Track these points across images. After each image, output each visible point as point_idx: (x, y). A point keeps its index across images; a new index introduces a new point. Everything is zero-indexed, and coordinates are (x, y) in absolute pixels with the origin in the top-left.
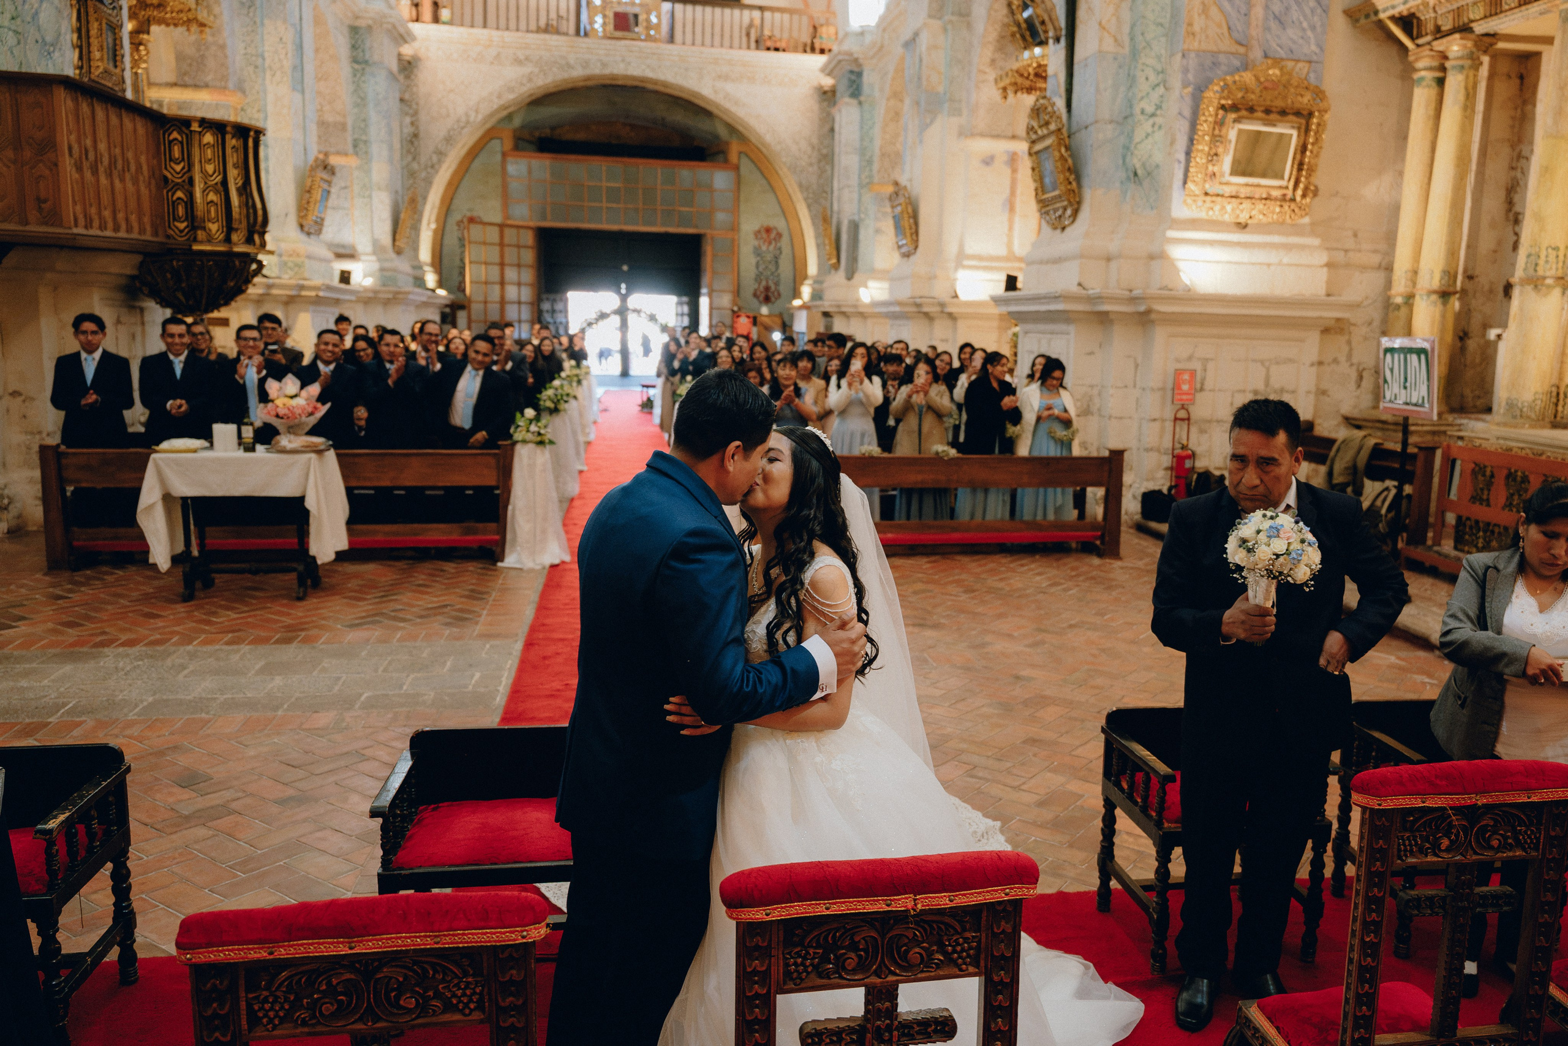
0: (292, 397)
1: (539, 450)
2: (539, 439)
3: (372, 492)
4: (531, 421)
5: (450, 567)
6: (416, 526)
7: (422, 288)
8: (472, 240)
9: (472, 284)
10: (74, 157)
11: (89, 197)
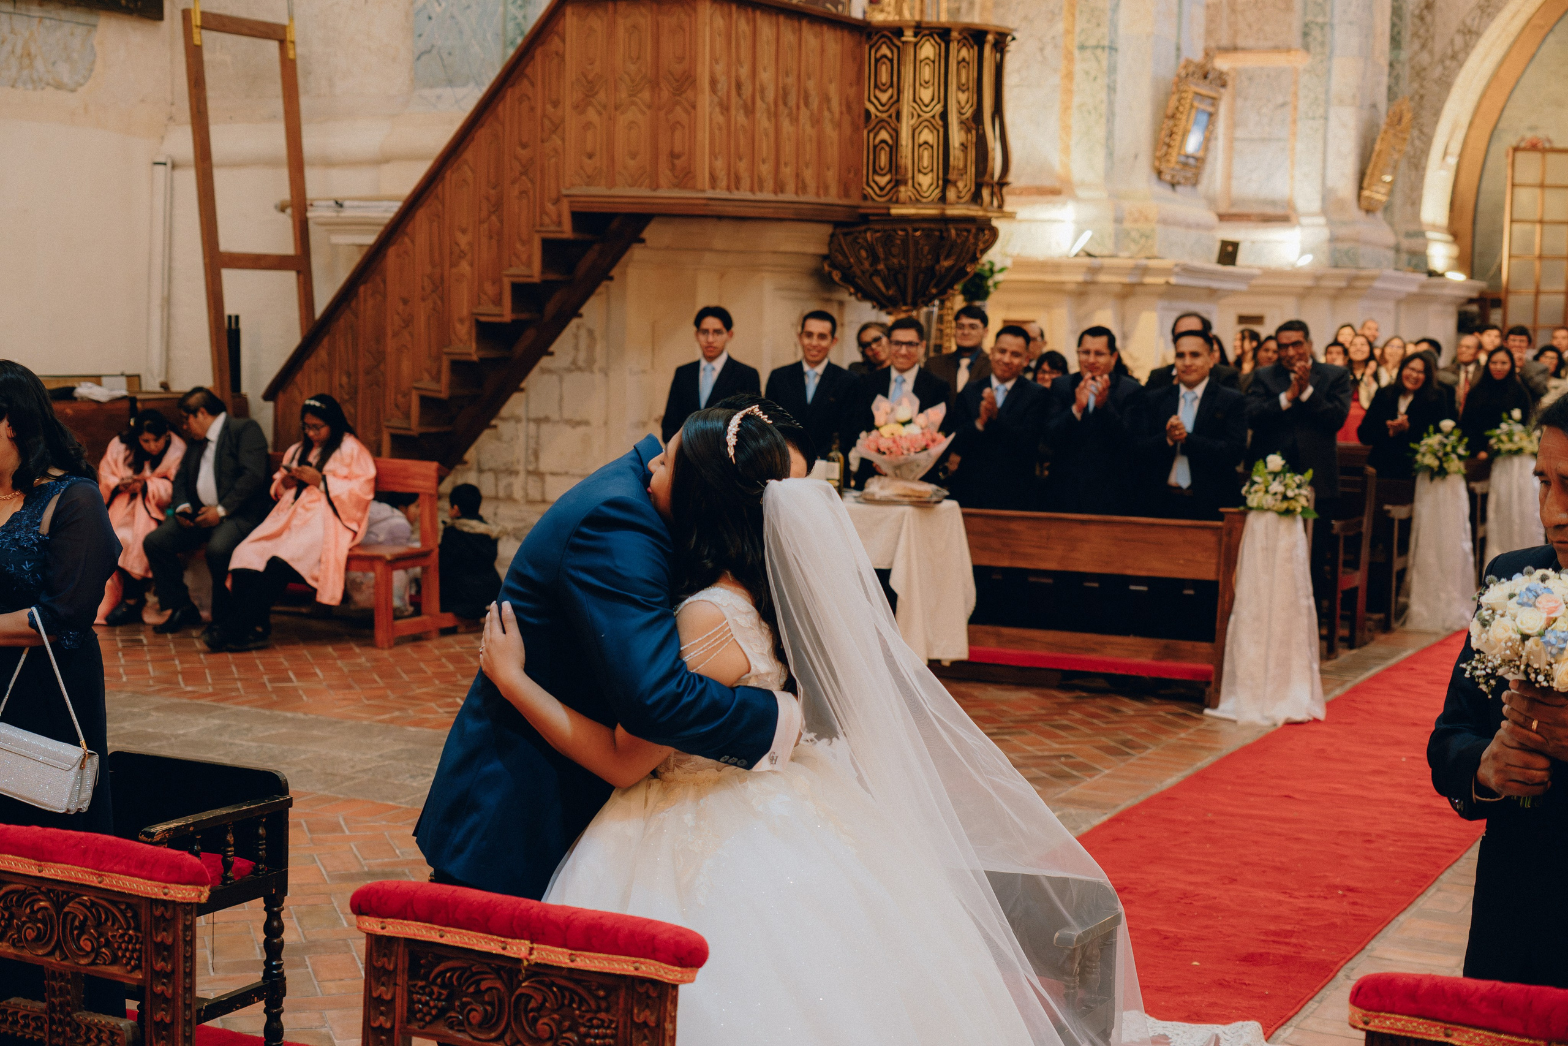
0: (904, 424)
1: (1284, 523)
2: (1285, 505)
3: (1050, 581)
4: (1275, 475)
5: (1130, 707)
6: (1088, 636)
7: (1416, 269)
8: (1517, 181)
9: (1514, 261)
10: (720, 94)
11: (737, 146)
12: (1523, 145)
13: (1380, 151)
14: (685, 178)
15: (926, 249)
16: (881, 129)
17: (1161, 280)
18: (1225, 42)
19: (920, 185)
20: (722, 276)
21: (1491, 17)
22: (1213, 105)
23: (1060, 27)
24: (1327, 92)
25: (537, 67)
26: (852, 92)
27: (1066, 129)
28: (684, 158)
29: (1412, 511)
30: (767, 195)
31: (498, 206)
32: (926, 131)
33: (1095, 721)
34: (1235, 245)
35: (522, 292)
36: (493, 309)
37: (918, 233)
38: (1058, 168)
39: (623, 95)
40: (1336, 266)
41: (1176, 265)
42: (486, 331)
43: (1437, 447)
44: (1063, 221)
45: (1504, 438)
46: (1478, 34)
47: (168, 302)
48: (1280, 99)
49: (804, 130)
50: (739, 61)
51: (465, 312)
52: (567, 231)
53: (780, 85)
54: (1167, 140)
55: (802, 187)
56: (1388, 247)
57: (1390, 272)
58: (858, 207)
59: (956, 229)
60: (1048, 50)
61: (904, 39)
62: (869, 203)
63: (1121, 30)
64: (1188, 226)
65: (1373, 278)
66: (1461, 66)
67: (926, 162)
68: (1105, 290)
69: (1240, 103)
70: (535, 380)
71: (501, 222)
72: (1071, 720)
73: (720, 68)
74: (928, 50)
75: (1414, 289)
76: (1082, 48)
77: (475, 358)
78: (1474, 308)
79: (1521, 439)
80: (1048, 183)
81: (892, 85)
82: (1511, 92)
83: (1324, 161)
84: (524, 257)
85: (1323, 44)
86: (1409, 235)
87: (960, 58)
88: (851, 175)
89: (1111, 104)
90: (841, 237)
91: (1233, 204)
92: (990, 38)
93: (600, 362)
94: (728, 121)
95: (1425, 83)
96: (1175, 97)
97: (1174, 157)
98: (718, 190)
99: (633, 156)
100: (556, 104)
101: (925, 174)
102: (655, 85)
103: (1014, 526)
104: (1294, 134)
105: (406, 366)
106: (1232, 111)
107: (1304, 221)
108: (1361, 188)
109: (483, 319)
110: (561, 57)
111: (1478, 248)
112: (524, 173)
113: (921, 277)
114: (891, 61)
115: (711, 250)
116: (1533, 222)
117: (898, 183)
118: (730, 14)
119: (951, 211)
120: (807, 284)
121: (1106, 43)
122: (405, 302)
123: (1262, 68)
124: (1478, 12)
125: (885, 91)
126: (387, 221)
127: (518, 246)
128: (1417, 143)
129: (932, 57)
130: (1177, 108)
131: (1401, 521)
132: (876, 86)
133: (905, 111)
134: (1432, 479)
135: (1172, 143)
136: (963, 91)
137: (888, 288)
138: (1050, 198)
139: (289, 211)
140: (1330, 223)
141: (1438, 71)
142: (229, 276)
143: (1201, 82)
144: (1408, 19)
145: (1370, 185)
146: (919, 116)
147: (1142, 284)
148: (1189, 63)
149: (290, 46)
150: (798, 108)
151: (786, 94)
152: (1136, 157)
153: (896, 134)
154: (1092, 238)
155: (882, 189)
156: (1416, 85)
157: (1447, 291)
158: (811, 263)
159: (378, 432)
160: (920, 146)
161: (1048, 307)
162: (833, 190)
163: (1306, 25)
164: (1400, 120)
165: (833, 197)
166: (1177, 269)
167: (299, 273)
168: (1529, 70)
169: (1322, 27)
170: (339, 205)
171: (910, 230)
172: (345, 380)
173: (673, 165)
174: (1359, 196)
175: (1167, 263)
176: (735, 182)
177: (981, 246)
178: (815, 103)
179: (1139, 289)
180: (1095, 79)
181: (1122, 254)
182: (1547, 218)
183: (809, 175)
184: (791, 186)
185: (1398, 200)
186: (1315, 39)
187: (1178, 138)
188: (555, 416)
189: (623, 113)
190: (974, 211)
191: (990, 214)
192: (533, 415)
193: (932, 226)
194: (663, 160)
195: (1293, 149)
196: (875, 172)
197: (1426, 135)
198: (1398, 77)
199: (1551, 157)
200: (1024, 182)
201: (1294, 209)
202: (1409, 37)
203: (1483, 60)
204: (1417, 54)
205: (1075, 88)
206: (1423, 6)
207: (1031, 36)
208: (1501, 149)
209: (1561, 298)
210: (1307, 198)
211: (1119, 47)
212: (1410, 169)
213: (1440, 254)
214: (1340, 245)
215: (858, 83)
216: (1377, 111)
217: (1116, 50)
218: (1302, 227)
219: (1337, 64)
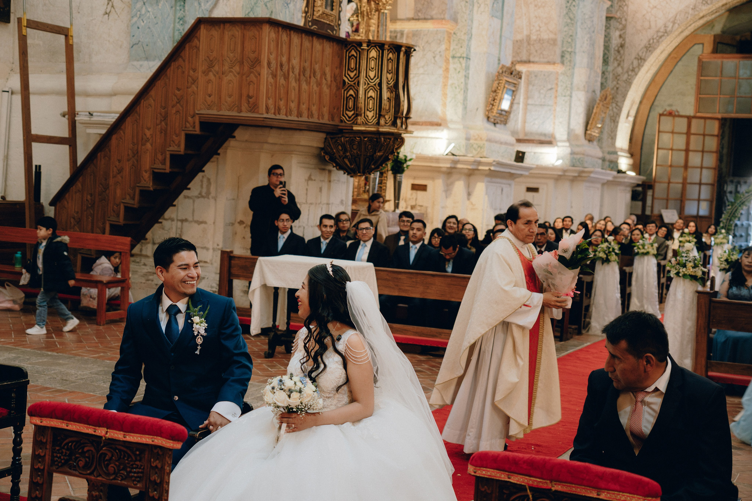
7: (612, 169)
8: (661, 130)
9: (658, 167)
10: (272, 69)
11: (280, 93)
12: (665, 113)
13: (596, 113)
14: (254, 108)
15: (370, 146)
16: (350, 89)
17: (487, 168)
18: (524, 58)
19: (367, 116)
20: (272, 156)
21: (651, 52)
22: (515, 87)
23: (443, 47)
24: (572, 84)
25: (186, 52)
26: (337, 71)
27: (445, 95)
28: (253, 98)
29: (593, 278)
30: (293, 118)
31: (165, 118)
32: (371, 91)
33: (434, 369)
34: (524, 153)
35: (174, 158)
36: (160, 166)
37: (366, 139)
38: (440, 113)
39: (226, 68)
40: (574, 166)
41: (494, 161)
42: (157, 176)
43: (605, 249)
44: (441, 138)
45: (641, 247)
46: (645, 60)
47: (7, 158)
48: (549, 86)
49: (313, 88)
50: (282, 54)
51: (148, 167)
52: (197, 130)
53: (302, 66)
54: (492, 102)
55: (310, 115)
56: (599, 158)
57: (600, 170)
58: (338, 126)
59: (384, 138)
60: (437, 58)
61: (362, 48)
62: (343, 124)
63: (472, 50)
64: (501, 143)
65: (591, 172)
66: (636, 74)
67: (371, 106)
68: (460, 172)
69: (531, 87)
70: (180, 200)
71: (166, 124)
72: (422, 368)
73: (272, 57)
74: (373, 53)
75: (610, 178)
76: (454, 57)
77: (152, 189)
78: (640, 189)
79: (648, 248)
80: (435, 120)
81: (356, 69)
82: (661, 87)
83: (570, 116)
84: (177, 142)
85: (570, 61)
87: (389, 58)
88: (335, 111)
89: (466, 84)
90: (330, 139)
91: (526, 134)
92: (403, 49)
93: (213, 194)
94: (276, 82)
95: (619, 82)
96: (497, 82)
97: (495, 110)
98: (269, 114)
99: (230, 96)
100: (194, 70)
101: (370, 111)
102: (242, 63)
103: (400, 276)
104: (556, 103)
105: (119, 192)
106: (527, 91)
107: (560, 144)
108: (586, 130)
109: (156, 171)
110: (198, 48)
111: (642, 162)
112: (179, 102)
113: (367, 159)
114: (356, 58)
115: (267, 143)
116: (668, 149)
117: (357, 115)
118: (278, 32)
119: (382, 129)
120: (314, 161)
121: (465, 55)
122: (119, 161)
123: (542, 71)
124: (645, 49)
125: (352, 72)
126: (112, 123)
127: (174, 136)
128: (615, 109)
129: (375, 57)
130: (497, 88)
131: (587, 282)
132: (348, 69)
133: (362, 81)
134: (603, 264)
135: (495, 104)
136: (390, 73)
137: (351, 165)
138: (436, 127)
139: (67, 116)
140: (571, 145)
141: (626, 76)
142: (35, 145)
143: (509, 76)
144: (612, 52)
145: (590, 129)
146: (368, 84)
147: (478, 170)
148: (503, 66)
149: (70, 38)
150: (310, 77)
151: (304, 70)
152: (477, 109)
153: (357, 92)
154: (454, 147)
155: (349, 117)
156: (615, 83)
157: (626, 180)
158: (316, 152)
159: (104, 223)
160: (368, 98)
161: (433, 179)
162: (326, 117)
163: (563, 52)
164: (606, 99)
165: (326, 120)
166: (494, 163)
167: (70, 146)
168: (670, 78)
169: (570, 53)
170: (91, 114)
171: (362, 138)
172: (89, 197)
173: (249, 101)
174: (585, 133)
175: (490, 160)
176: (278, 110)
177: (396, 147)
178: (318, 75)
179: (476, 172)
180: (459, 72)
181: (469, 155)
182: (674, 148)
183: (314, 109)
184: (305, 114)
185: (605, 136)
186: (567, 58)
187: (497, 101)
188: (190, 219)
189: (226, 76)
190: (393, 130)
191: (401, 132)
192: (179, 218)
193: (373, 136)
194: (244, 98)
195: (555, 110)
196: (347, 109)
197: (619, 106)
198: (606, 78)
199: (677, 119)
200: (424, 119)
201: (555, 138)
202: (612, 60)
203: (647, 72)
204: (615, 68)
205: (450, 76)
206: (619, 45)
207: (430, 51)
208: (655, 115)
209: (680, 186)
210: (561, 133)
211: (471, 58)
212: (611, 122)
213: (624, 163)
214: (575, 156)
215: (340, 67)
216: (596, 94)
217: (470, 59)
218: (558, 146)
219: (576, 71)
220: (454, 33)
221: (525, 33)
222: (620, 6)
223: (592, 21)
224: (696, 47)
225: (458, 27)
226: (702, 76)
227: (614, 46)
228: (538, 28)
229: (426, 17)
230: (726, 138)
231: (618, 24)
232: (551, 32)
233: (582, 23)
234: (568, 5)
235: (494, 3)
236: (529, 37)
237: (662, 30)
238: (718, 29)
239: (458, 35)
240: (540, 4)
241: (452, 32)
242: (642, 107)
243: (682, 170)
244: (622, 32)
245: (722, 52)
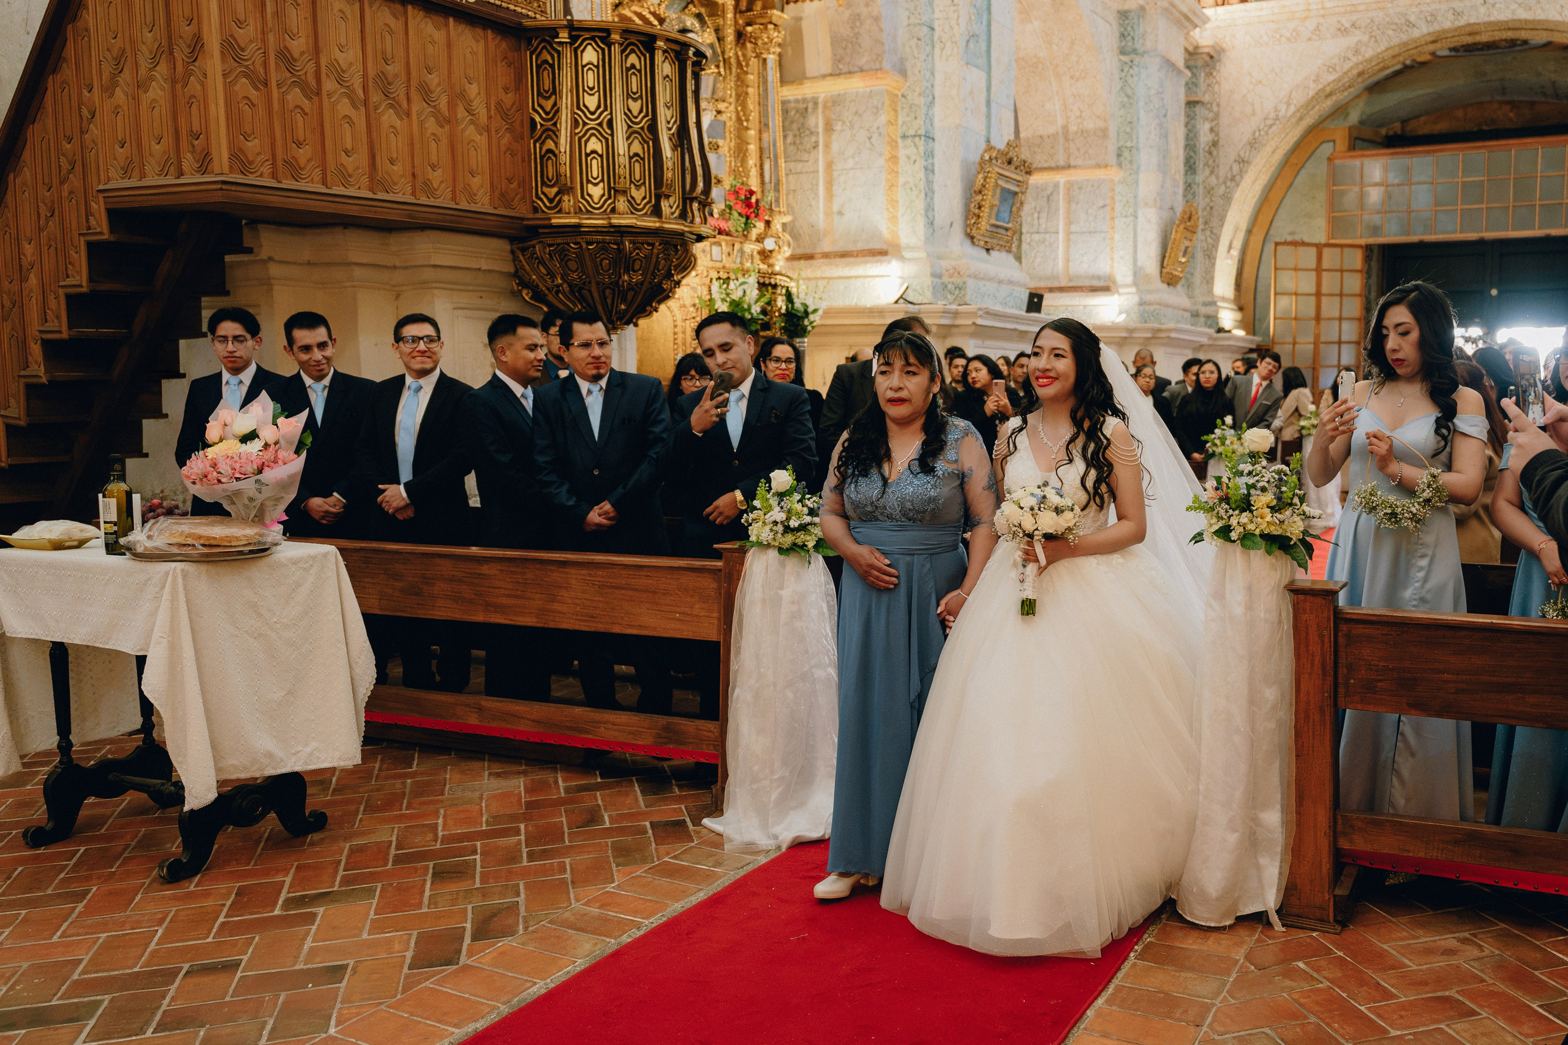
7: (1210, 327)
8: (1278, 266)
9: (1278, 321)
10: (245, 63)
11: (291, 130)
12: (1284, 241)
13: (1175, 239)
14: (204, 161)
15: (605, 262)
16: (546, 138)
17: (970, 322)
19: (590, 196)
20: (398, 295)
21: (1258, 150)
22: (1019, 186)
23: (883, 118)
24: (1135, 197)
25: (70, 48)
26: (509, 99)
27: (893, 203)
28: (201, 138)
30: (355, 192)
31: (52, 211)
32: (592, 136)
36: (56, 325)
37: (592, 247)
38: (886, 234)
39: (143, 70)
40: (1146, 322)
41: (980, 309)
44: (887, 275)
46: (1249, 163)
48: (1101, 203)
49: (423, 128)
52: (105, 231)
53: (372, 72)
54: (977, 211)
55: (423, 189)
56: (1185, 310)
57: (1188, 327)
58: (523, 219)
60: (875, 136)
61: (559, 40)
63: (937, 122)
64: (1001, 282)
67: (595, 172)
73: (243, 33)
74: (590, 55)
75: (1204, 340)
76: (904, 137)
77: (44, 380)
80: (878, 246)
81: (555, 92)
82: (1278, 209)
83: (1135, 246)
84: (78, 265)
85: (1131, 162)
86: (1205, 304)
87: (629, 64)
88: (514, 185)
89: (929, 183)
90: (519, 253)
94: (267, 97)
96: (981, 176)
97: (984, 225)
98: (253, 175)
99: (158, 140)
100: (90, 89)
101: (595, 184)
102: (170, 54)
104: (1113, 228)
107: (1121, 290)
108: (1162, 267)
109: (46, 336)
110: (90, 32)
111: (1257, 317)
112: (71, 171)
113: (608, 292)
115: (354, 264)
116: (1290, 294)
117: (561, 192)
119: (618, 221)
121: (922, 132)
123: (1088, 180)
124: (1248, 146)
125: (548, 98)
127: (73, 253)
128: (1209, 239)
129: (595, 63)
130: (984, 186)
132: (539, 94)
133: (565, 116)
135: (981, 214)
136: (635, 100)
138: (879, 258)
140: (1139, 291)
141: (1222, 189)
143: (1005, 166)
144: (1199, 153)
145: (1169, 264)
146: (584, 121)
147: (953, 325)
150: (410, 101)
151: (384, 83)
152: (951, 224)
153: (559, 142)
154: (909, 288)
155: (551, 201)
156: (1207, 200)
157: (1232, 343)
158: (502, 281)
160: (587, 155)
162: (482, 198)
163: (1119, 148)
164: (1190, 219)
165: (483, 203)
166: (980, 313)
168: (1289, 193)
169: (1130, 149)
171: (581, 243)
173: (194, 146)
174: (1161, 272)
175: (975, 308)
179: (955, 330)
180: (915, 161)
181: (938, 302)
182: (1300, 291)
185: (1197, 279)
186: (1126, 158)
187: (986, 210)
189: (145, 91)
193: (605, 238)
194: (184, 140)
195: (1112, 239)
196: (543, 183)
197: (1215, 235)
198: (1194, 194)
199: (1301, 249)
200: (860, 246)
201: (1114, 282)
202: (1201, 166)
203: (1254, 182)
204: (1207, 178)
205: (900, 170)
206: (1211, 144)
207: (861, 127)
208: (1270, 247)
209: (1312, 346)
210: (1123, 273)
211: (935, 137)
212: (1205, 259)
213: (1228, 318)
214: (1147, 308)
215: (517, 89)
216: (1175, 213)
217: (933, 139)
218: (1119, 294)
219: (1142, 177)
220: (903, 96)
221: (1060, 122)
222: (1209, 85)
223: (1162, 99)
224: (1325, 146)
225: (908, 84)
226: (1334, 185)
227: (1202, 146)
228: (1078, 113)
229: (852, 69)
230: (1374, 278)
231: (1207, 112)
232: (1099, 117)
233: (1146, 103)
234: (1123, 74)
235: (968, 42)
236: (1065, 128)
237: (1272, 115)
238: (1354, 117)
239: (909, 97)
240: (1077, 74)
241: (900, 94)
242: (1252, 238)
243: (1314, 322)
244: (1214, 123)
245: (1362, 149)
